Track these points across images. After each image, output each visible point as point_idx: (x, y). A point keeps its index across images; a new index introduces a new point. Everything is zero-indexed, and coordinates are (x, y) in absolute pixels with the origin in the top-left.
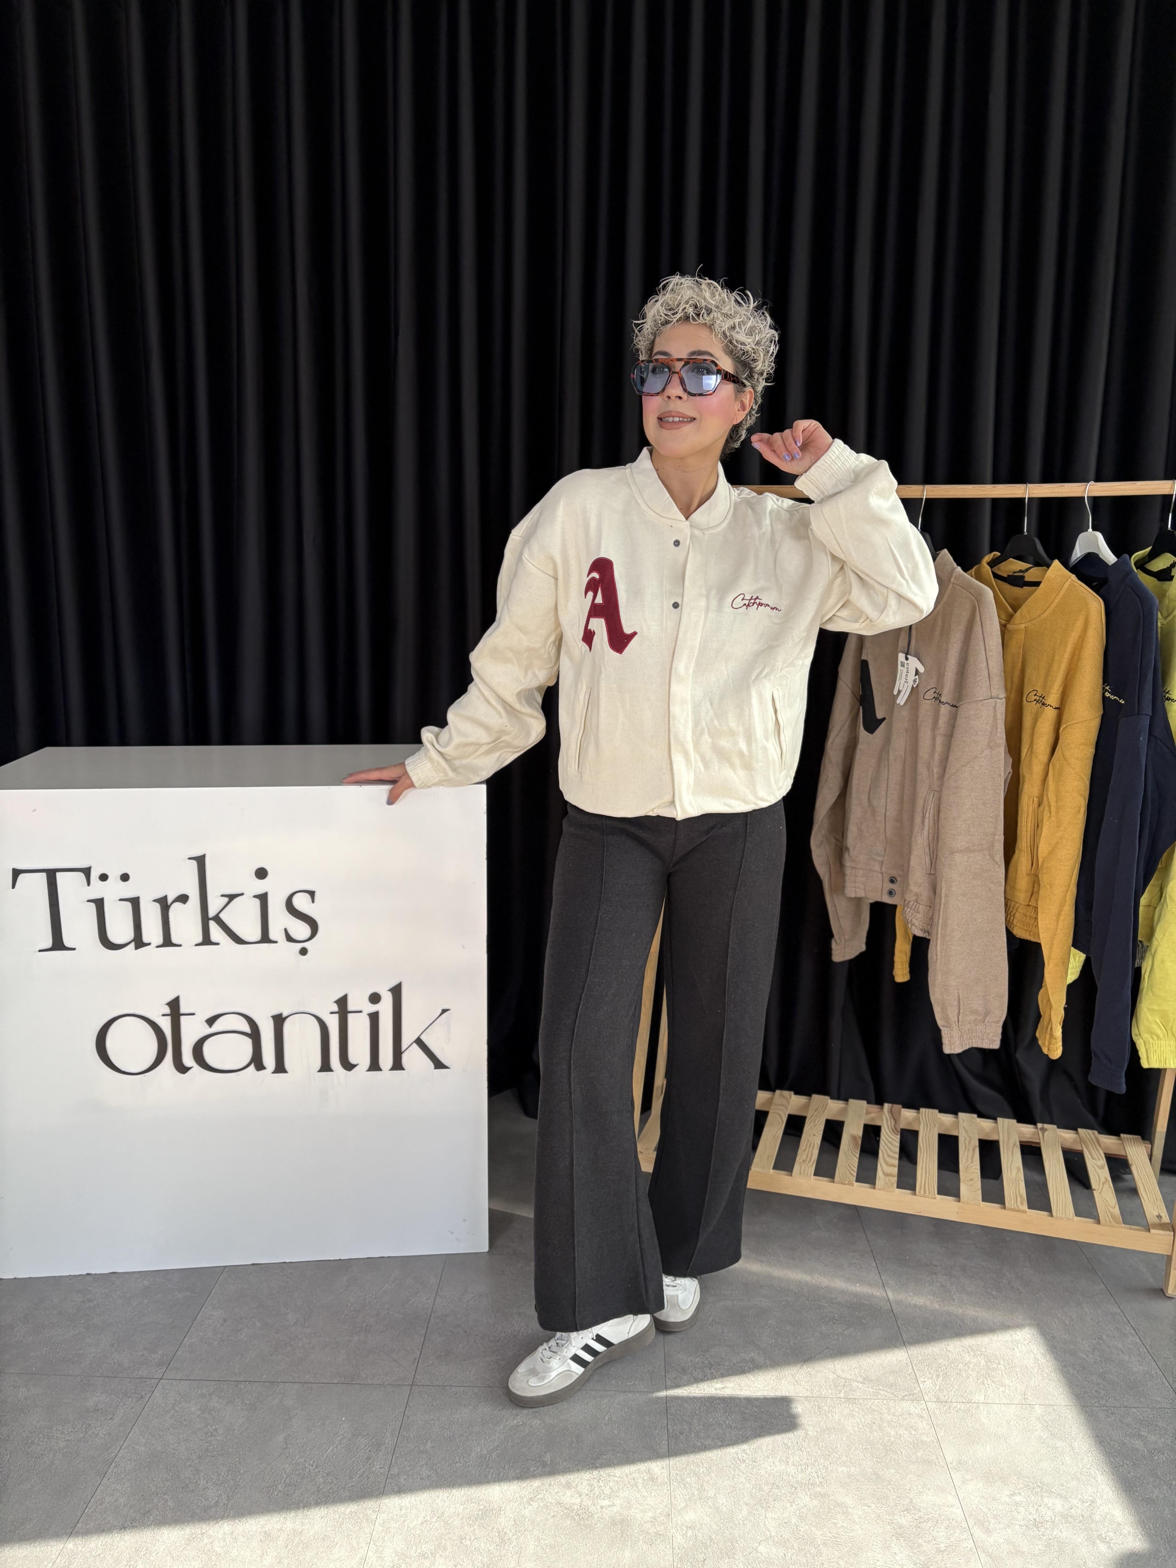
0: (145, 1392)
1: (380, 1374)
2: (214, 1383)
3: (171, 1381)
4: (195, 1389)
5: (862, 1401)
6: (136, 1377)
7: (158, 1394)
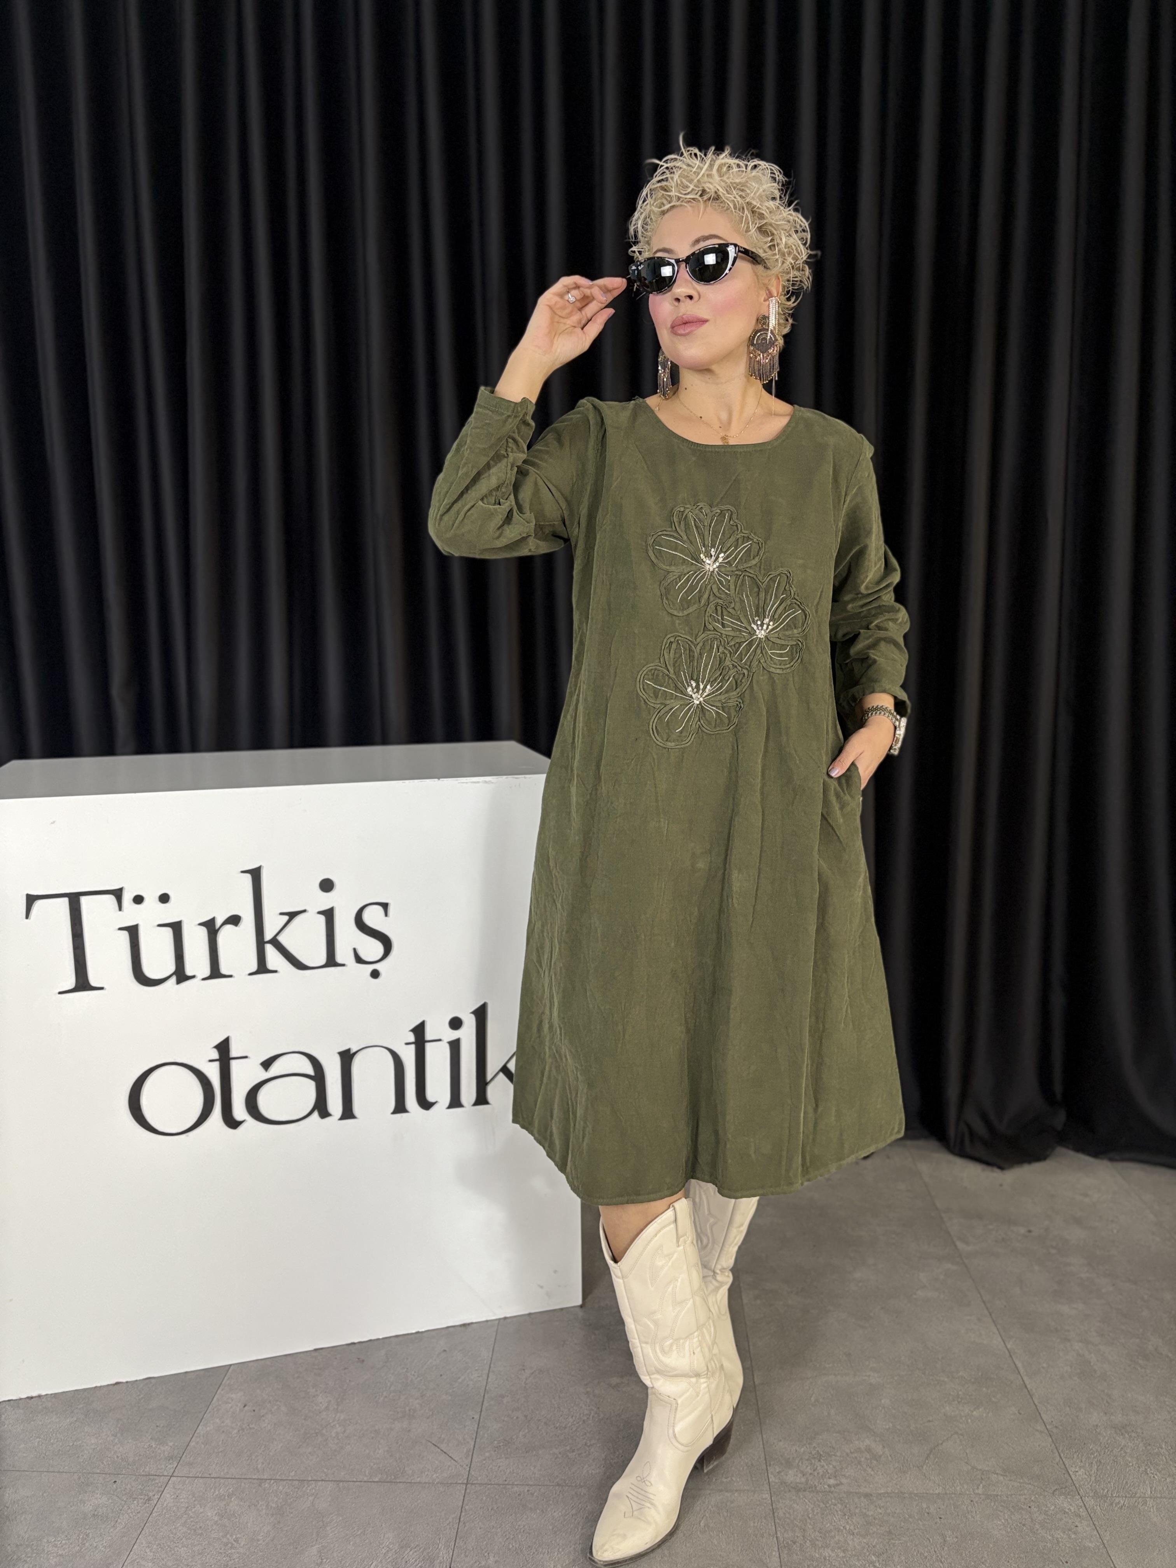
0: (153, 1493)
1: (428, 1470)
2: (234, 1481)
3: (184, 1478)
4: (211, 1489)
5: (1005, 1498)
6: (143, 1473)
7: (168, 1496)
